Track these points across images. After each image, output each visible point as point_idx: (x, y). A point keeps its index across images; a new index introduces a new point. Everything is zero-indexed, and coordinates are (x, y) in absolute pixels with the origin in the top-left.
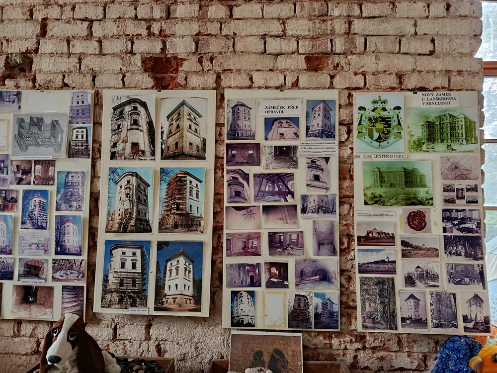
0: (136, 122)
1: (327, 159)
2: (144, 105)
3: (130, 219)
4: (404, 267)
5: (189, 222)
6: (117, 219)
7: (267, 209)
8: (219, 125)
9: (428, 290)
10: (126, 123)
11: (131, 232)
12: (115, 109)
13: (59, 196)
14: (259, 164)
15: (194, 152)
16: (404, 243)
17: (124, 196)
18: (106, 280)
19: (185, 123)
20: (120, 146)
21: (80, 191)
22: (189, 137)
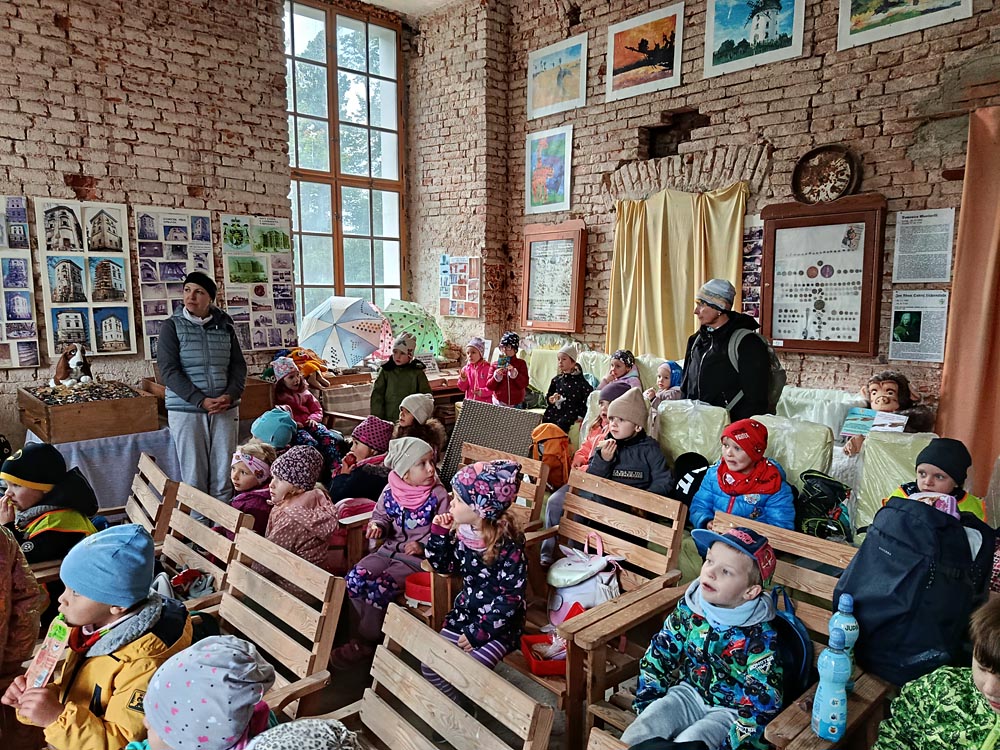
0: (65, 223)
1: (206, 254)
2: (71, 211)
3: (69, 293)
4: (254, 316)
5: (116, 295)
6: (59, 293)
7: (169, 286)
8: (130, 229)
9: (267, 328)
10: (57, 224)
11: (71, 302)
12: (46, 212)
13: (5, 277)
14: (162, 256)
15: (114, 246)
16: (253, 303)
17: (62, 277)
18: (56, 335)
19: (105, 226)
20: (54, 241)
21: (24, 273)
22: (109, 236)
